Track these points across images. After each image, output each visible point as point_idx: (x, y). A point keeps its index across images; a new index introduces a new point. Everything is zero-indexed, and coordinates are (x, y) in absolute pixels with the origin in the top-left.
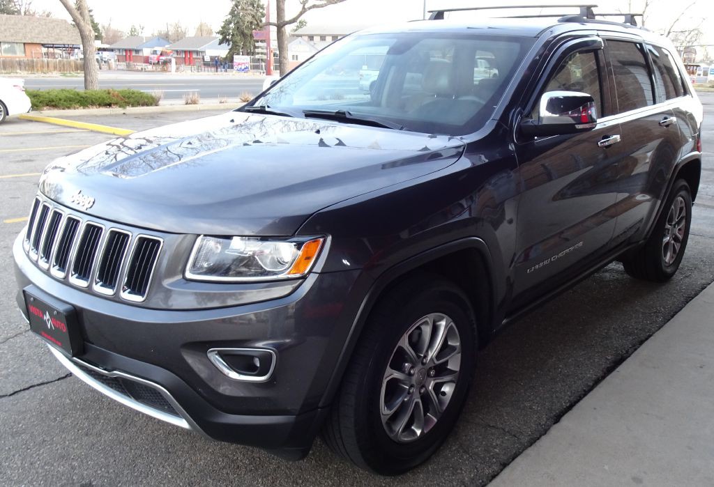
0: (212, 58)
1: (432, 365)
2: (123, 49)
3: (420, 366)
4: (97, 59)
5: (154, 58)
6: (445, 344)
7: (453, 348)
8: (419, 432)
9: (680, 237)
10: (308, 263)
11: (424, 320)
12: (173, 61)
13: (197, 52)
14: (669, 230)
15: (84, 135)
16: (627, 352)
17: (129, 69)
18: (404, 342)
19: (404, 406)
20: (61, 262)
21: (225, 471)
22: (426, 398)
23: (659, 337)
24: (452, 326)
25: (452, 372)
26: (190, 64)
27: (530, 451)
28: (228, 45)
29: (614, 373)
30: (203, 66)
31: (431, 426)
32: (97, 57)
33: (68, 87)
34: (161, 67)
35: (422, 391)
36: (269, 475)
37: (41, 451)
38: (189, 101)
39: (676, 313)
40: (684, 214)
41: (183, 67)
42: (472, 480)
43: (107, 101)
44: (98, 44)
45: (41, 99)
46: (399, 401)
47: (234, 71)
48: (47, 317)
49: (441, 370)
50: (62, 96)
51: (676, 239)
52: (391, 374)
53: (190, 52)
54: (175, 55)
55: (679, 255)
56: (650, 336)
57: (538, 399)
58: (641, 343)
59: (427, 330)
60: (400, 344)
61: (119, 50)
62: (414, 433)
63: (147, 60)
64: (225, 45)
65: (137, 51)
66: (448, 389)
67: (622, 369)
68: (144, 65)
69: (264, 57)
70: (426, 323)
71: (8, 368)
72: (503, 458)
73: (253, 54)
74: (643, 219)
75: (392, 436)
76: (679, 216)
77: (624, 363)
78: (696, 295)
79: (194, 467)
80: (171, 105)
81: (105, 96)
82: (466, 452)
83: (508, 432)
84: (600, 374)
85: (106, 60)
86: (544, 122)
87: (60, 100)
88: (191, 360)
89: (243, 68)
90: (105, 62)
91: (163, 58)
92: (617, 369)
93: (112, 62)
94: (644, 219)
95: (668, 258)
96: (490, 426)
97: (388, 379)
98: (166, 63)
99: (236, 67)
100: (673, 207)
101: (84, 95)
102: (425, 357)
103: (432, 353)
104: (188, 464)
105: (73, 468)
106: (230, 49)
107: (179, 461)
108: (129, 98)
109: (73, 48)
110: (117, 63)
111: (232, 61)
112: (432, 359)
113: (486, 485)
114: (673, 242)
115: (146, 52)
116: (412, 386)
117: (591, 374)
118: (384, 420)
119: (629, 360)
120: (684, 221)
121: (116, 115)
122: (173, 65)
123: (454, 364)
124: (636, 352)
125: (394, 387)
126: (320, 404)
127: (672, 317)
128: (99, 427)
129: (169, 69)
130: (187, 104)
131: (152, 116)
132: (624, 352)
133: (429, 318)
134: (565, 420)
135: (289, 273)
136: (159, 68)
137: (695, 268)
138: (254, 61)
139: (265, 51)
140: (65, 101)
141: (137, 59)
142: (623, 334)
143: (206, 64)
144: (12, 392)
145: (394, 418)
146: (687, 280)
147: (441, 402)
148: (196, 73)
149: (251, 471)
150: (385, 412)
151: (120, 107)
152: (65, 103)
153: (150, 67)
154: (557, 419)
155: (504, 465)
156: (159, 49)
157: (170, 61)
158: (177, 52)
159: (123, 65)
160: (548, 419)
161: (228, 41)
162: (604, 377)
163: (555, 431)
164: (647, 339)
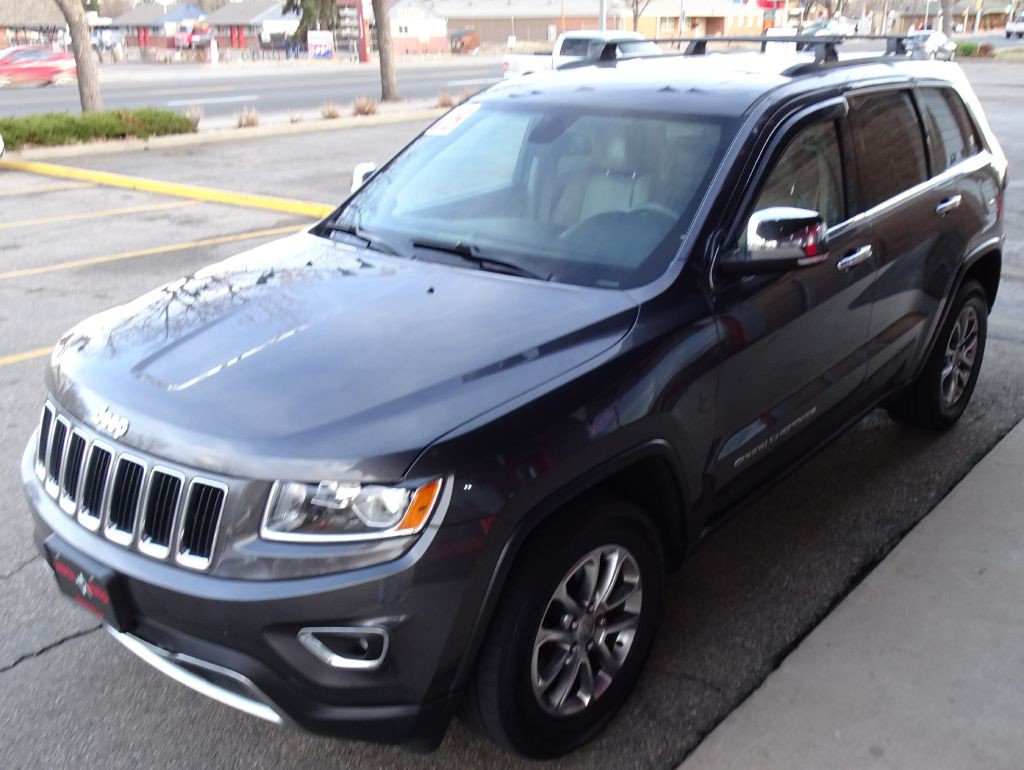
0: (274, 37)
1: (602, 612)
2: (133, 27)
3: (585, 617)
4: (94, 46)
5: (183, 39)
6: (619, 582)
7: (630, 586)
8: (587, 700)
9: (970, 362)
10: (423, 515)
11: (587, 560)
12: (214, 44)
13: (250, 27)
14: (951, 357)
15: (89, 192)
16: (881, 550)
17: (146, 59)
18: (561, 593)
19: (565, 671)
20: (92, 504)
21: (334, 759)
22: (595, 655)
23: (928, 524)
24: (626, 559)
25: (630, 615)
26: (239, 46)
27: (738, 715)
28: (298, 14)
29: (860, 587)
30: (261, 53)
31: (604, 688)
32: (94, 40)
33: (57, 111)
34: (195, 54)
35: (590, 646)
36: (391, 762)
37: (90, 738)
38: (244, 122)
39: (957, 482)
40: (975, 328)
41: (229, 52)
42: (660, 758)
43: (119, 130)
44: (93, 18)
45: (17, 133)
46: (558, 667)
47: (310, 59)
48: (80, 579)
49: (615, 616)
50: (49, 125)
51: (963, 366)
52: (545, 636)
53: (240, 28)
54: (216, 32)
55: (968, 389)
56: (915, 524)
57: (753, 630)
58: (903, 534)
59: (593, 572)
60: (555, 596)
61: (127, 28)
62: (580, 701)
63: (172, 44)
64: (292, 14)
65: (156, 28)
66: (626, 639)
67: (873, 580)
68: (168, 53)
69: (355, 33)
70: (591, 562)
71: (29, 613)
72: (702, 725)
73: (338, 27)
74: (914, 340)
75: (550, 711)
76: (967, 333)
77: (875, 571)
78: (988, 450)
79: (292, 755)
80: (217, 129)
81: (113, 121)
82: (652, 716)
83: (710, 684)
84: (841, 588)
85: (109, 44)
86: (755, 257)
87: (46, 132)
88: (278, 644)
89: (323, 53)
90: (107, 48)
91: (196, 39)
92: (865, 581)
93: (119, 49)
94: (917, 339)
95: (951, 396)
96: (685, 675)
97: (542, 643)
98: (202, 47)
99: (311, 51)
100: (957, 324)
101: (82, 123)
102: (592, 603)
103: (601, 598)
104: (284, 750)
105: (134, 762)
106: (302, 22)
107: (272, 747)
108: (151, 123)
109: (55, 30)
110: (127, 50)
111: (305, 39)
112: (601, 605)
113: (677, 765)
114: (958, 372)
115: (170, 29)
116: (574, 644)
117: (829, 589)
118: (538, 694)
119: (882, 564)
120: (975, 340)
121: (134, 152)
122: (213, 50)
123: (633, 605)
124: (893, 553)
125: (550, 651)
126: (451, 688)
127: (951, 489)
128: (162, 698)
129: (208, 57)
130: (240, 126)
131: (189, 151)
132: (877, 551)
133: (594, 556)
134: (789, 666)
135: (399, 528)
136: (193, 54)
137: (992, 403)
138: (339, 38)
139: (355, 23)
140: (54, 133)
141: (156, 42)
142: (878, 522)
143: (265, 47)
144: (40, 649)
145: (552, 689)
146: (979, 424)
147: (615, 655)
148: (250, 62)
149: (367, 756)
150: (540, 684)
151: (139, 137)
152: (55, 136)
153: (178, 56)
154: (776, 663)
155: (702, 735)
156: (189, 24)
157: (208, 43)
158: (219, 27)
159: (135, 53)
160: (764, 663)
161: (296, 8)
162: (846, 593)
163: (773, 682)
164: (910, 528)
